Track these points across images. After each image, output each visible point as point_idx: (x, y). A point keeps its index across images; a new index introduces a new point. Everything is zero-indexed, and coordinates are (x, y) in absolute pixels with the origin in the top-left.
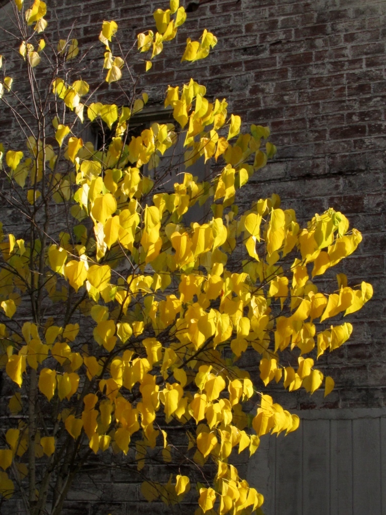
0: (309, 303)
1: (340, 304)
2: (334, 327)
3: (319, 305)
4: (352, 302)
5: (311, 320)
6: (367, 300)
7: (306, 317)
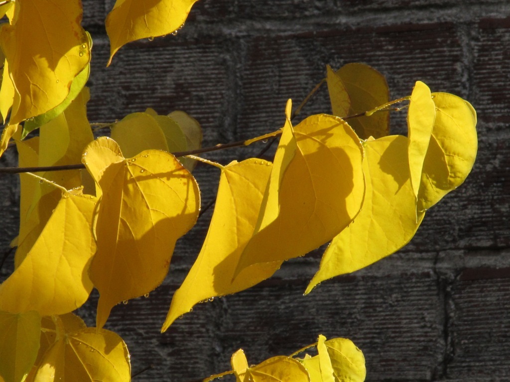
0: (92, 201)
1: (272, 213)
2: (252, 360)
3: (154, 219)
4: (352, 204)
5: (103, 316)
6: (437, 195)
7: (83, 295)
